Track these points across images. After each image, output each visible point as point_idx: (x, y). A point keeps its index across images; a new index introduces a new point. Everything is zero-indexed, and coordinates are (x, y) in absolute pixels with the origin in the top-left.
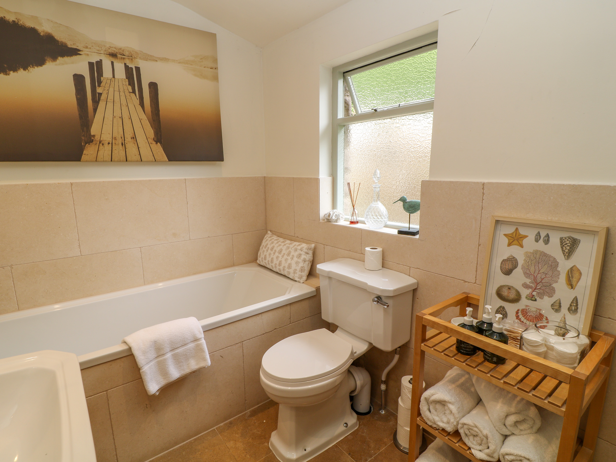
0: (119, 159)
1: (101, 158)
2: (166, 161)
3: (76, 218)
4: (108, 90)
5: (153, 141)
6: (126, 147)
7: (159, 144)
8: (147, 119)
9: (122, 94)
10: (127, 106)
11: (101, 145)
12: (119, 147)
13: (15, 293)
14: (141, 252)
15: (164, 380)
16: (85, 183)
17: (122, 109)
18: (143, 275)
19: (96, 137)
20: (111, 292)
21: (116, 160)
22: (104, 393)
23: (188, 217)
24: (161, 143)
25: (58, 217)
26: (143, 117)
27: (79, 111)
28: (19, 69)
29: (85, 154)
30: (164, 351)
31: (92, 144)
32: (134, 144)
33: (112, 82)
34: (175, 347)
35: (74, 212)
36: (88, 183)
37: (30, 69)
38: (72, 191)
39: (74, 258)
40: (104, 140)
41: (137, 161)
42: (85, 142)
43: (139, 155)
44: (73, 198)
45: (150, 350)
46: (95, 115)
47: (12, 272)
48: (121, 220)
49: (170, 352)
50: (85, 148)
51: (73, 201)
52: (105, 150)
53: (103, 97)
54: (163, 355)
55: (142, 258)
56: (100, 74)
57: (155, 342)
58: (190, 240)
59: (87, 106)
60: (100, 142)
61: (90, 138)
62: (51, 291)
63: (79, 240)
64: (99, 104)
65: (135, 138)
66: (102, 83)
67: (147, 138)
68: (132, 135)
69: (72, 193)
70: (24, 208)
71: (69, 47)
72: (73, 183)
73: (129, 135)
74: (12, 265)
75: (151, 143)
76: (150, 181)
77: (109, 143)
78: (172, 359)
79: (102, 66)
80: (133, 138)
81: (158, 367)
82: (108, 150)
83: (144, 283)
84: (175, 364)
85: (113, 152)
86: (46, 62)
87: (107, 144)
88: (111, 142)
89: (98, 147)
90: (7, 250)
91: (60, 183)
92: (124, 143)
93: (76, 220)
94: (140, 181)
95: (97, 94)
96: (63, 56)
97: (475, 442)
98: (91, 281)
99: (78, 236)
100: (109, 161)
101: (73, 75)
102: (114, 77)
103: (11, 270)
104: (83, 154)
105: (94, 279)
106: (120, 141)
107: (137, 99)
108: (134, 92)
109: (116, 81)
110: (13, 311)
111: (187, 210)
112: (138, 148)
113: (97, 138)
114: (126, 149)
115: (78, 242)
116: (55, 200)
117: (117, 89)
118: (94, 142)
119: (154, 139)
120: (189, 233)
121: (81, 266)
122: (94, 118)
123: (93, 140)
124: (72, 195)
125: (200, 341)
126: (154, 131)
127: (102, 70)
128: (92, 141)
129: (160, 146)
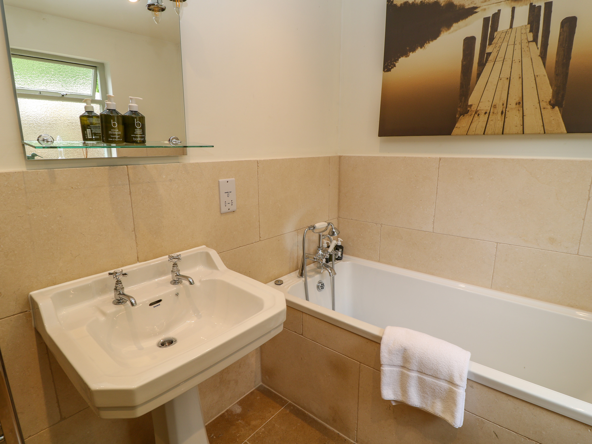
0: (494, 132)
1: (473, 131)
2: (562, 133)
3: (437, 193)
4: (500, 47)
5: (548, 104)
6: (506, 116)
7: (557, 108)
8: (546, 74)
9: (518, 47)
10: (521, 62)
11: (476, 115)
12: (497, 117)
13: (379, 247)
14: (497, 248)
15: (402, 396)
16: (453, 158)
17: (512, 67)
18: (492, 276)
19: (472, 107)
20: (452, 279)
21: (489, 133)
22: (358, 363)
23: (584, 220)
24: (560, 106)
25: (422, 190)
26: (541, 71)
27: (461, 79)
28: (417, 48)
29: (457, 127)
30: (410, 365)
31: (467, 115)
32: (518, 111)
33: (508, 34)
34: (424, 372)
35: (436, 188)
36: (456, 159)
37: (426, 46)
38: (439, 166)
39: (427, 233)
40: (481, 109)
41: (517, 134)
42: (460, 113)
43: (522, 126)
44: (438, 174)
45: (397, 354)
46: (478, 81)
47: (381, 230)
48: (482, 205)
49: (417, 372)
50: (458, 121)
51: (438, 176)
52: (480, 121)
53: (491, 58)
54: (409, 370)
55: (496, 256)
56: (495, 28)
57: (406, 350)
58: (578, 254)
59: (471, 72)
60: (476, 113)
61: (467, 109)
62: (402, 256)
63: (434, 217)
64: (486, 66)
65: (521, 103)
66: (495, 39)
67: (540, 101)
68: (518, 100)
69: (439, 168)
70: (399, 178)
71: (466, 9)
72: (441, 158)
73: (512, 101)
74: (382, 224)
75: (544, 108)
76: (533, 160)
77: (486, 113)
78: (417, 381)
79: (499, 18)
80: (519, 103)
81: (400, 377)
82: (483, 121)
83: (491, 286)
84: (419, 390)
85: (488, 123)
86: (441, 34)
87: (483, 114)
88: (489, 111)
89: (472, 118)
90: (382, 211)
91: (430, 157)
92: (504, 112)
93: (436, 196)
94: (518, 160)
95: (486, 54)
96: (457, 21)
98: (436, 260)
99: (435, 212)
100: (481, 135)
101: (465, 40)
102: (511, 27)
103: (381, 228)
104: (455, 127)
105: (439, 260)
106: (500, 109)
107: (538, 48)
108: (535, 40)
109: (514, 31)
110: (375, 261)
111: (585, 209)
112: (523, 116)
113: (474, 108)
114: (506, 118)
115: (434, 218)
116: (423, 173)
117: (511, 42)
118: (469, 113)
119: (550, 102)
120: (580, 244)
121: (431, 243)
122: (475, 84)
123: (469, 110)
124: (439, 170)
125: (456, 388)
126: (553, 90)
127: (498, 23)
128: (467, 112)
129: (557, 111)
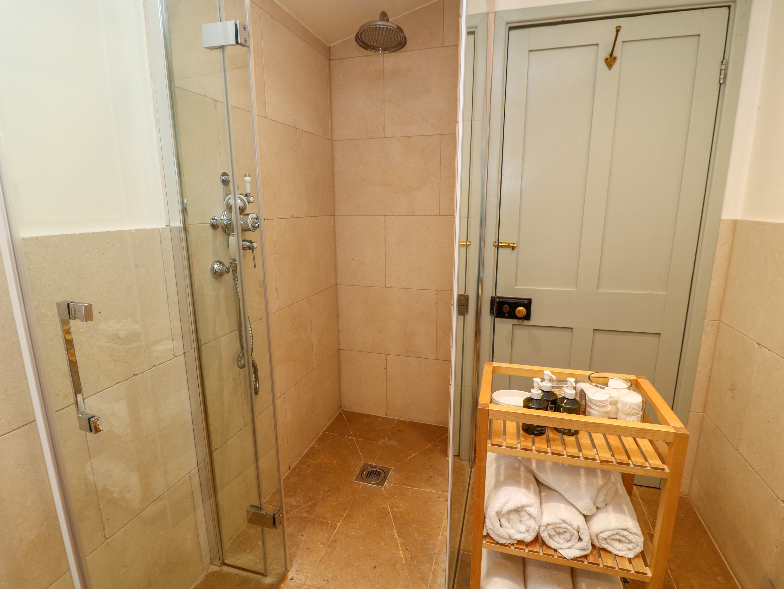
97: (561, 541)
